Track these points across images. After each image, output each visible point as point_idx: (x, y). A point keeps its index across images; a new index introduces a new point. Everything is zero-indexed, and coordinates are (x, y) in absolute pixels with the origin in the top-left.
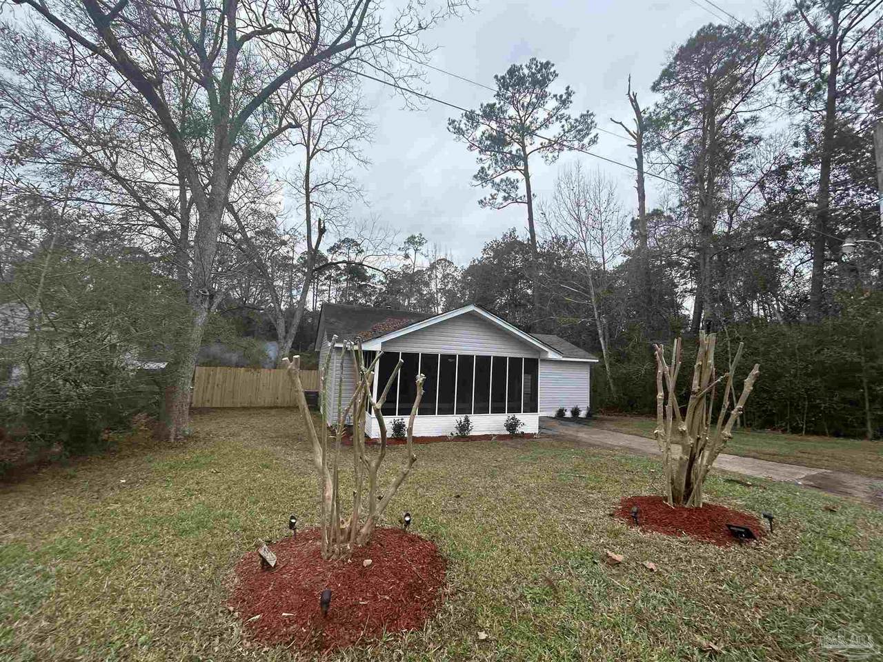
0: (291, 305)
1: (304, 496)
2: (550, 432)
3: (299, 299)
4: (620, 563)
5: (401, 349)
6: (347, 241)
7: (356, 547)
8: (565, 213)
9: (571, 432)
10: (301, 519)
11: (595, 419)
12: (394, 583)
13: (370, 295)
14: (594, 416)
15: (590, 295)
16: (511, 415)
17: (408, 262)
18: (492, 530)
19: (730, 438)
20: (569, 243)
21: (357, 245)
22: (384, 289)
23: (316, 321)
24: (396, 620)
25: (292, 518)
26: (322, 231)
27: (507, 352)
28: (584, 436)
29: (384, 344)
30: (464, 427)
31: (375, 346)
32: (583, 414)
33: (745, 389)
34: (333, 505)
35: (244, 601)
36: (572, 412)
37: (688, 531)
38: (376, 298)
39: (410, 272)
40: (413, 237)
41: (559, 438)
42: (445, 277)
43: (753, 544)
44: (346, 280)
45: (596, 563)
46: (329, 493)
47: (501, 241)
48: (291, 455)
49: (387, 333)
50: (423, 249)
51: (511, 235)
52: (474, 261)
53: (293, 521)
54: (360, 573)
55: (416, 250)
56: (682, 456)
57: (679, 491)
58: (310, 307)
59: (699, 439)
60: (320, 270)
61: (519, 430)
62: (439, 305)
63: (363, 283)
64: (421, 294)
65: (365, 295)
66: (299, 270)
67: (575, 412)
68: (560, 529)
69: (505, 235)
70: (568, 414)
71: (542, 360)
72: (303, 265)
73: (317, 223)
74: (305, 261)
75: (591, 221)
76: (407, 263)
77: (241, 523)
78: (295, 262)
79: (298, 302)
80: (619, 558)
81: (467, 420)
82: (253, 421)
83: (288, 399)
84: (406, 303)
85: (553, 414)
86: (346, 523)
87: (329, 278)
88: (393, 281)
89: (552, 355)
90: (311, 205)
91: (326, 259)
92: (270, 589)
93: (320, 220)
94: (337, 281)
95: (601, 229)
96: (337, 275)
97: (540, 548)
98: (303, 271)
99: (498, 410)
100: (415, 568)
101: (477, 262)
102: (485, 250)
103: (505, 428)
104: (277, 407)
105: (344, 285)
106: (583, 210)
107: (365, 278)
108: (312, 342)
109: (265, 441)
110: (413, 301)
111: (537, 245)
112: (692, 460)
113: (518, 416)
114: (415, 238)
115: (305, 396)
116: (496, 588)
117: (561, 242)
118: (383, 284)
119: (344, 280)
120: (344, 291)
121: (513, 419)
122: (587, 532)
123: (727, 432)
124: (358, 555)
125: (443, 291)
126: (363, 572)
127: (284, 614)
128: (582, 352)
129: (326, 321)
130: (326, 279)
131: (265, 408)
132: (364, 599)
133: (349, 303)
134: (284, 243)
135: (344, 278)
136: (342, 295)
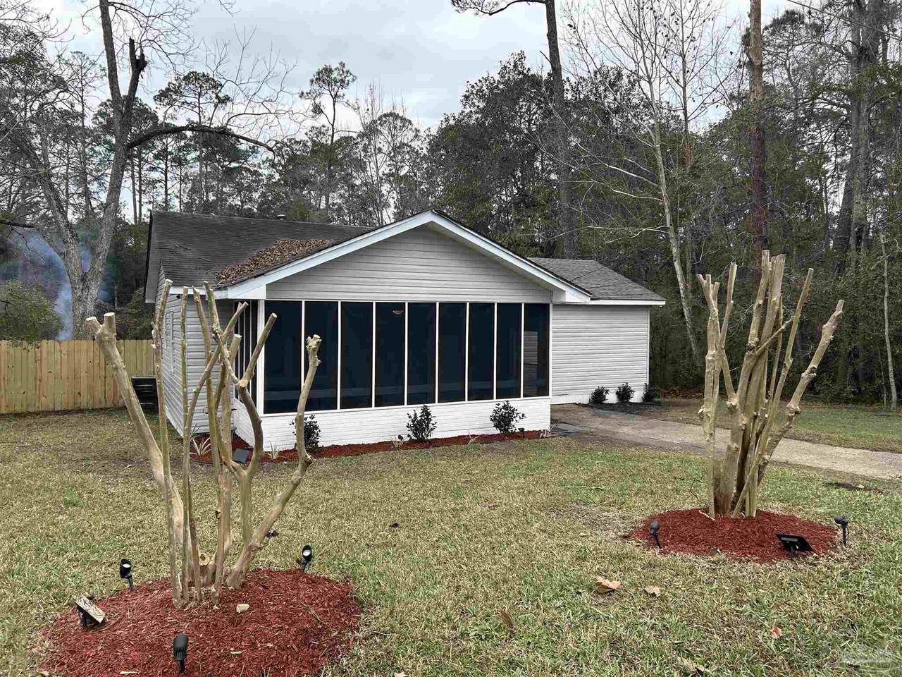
0: (89, 212)
1: (142, 539)
2: (571, 428)
3: (104, 200)
4: (613, 590)
5: (305, 295)
6: (192, 78)
7: (226, 591)
8: (615, 25)
9: (608, 427)
10: (140, 568)
11: (659, 404)
12: (281, 629)
13: (250, 189)
14: (656, 399)
15: (658, 183)
16: (502, 402)
17: (322, 121)
18: (439, 563)
19: (797, 413)
20: (625, 80)
21: (217, 86)
22: (277, 176)
23: (144, 244)
24: (283, 669)
25: (125, 561)
26: (139, 65)
27: (496, 293)
28: (631, 432)
29: (270, 287)
30: (421, 425)
31: (256, 290)
32: (637, 397)
33: (823, 339)
34: (186, 531)
35: (63, 664)
36: (617, 393)
37: (725, 547)
38: (263, 195)
39: (326, 140)
40: (328, 71)
41: (583, 438)
42: (398, 149)
43: (811, 559)
44: (199, 158)
45: (580, 593)
46: (179, 517)
47: (497, 78)
48: (116, 486)
49: (276, 267)
50: (349, 93)
51: (515, 66)
52: (447, 120)
53: (126, 566)
54: (232, 621)
55: (335, 97)
56: (730, 443)
57: (727, 497)
58: (128, 214)
59: (756, 417)
60: (143, 141)
61: (517, 425)
62: (387, 205)
63: (234, 165)
64: (353, 186)
65: (239, 188)
66: (97, 140)
67: (624, 393)
68: (541, 557)
69: (505, 67)
70: (611, 398)
71: (556, 306)
72: (107, 128)
73: (127, 48)
74: (110, 122)
75: (661, 40)
76: (317, 125)
77: (41, 580)
78: (88, 123)
79: (104, 207)
80: (614, 585)
81: (426, 413)
82: (38, 436)
83: (99, 394)
84: (323, 205)
85: (585, 398)
86: (208, 559)
87: (163, 155)
88: (293, 159)
89: (571, 296)
90: (111, 10)
91: (154, 117)
92: (99, 648)
93: (132, 42)
94: (180, 162)
95: (683, 55)
96: (180, 149)
97: (505, 581)
98: (106, 142)
99: (480, 394)
100: (313, 612)
101: (452, 122)
102: (467, 97)
103: (492, 424)
104: (80, 411)
105: (195, 169)
106: (649, 16)
107: (237, 155)
108: (138, 286)
109: (64, 466)
110: (335, 198)
111: (567, 86)
112: (745, 450)
113: (514, 403)
114: (331, 71)
115: (134, 386)
116: (431, 628)
117: (611, 80)
118: (273, 166)
119: (195, 160)
120: (196, 181)
121: (505, 407)
122: (581, 559)
123: (794, 404)
124: (227, 599)
125: (393, 177)
126: (236, 620)
127: (123, 673)
128: (639, 289)
129: (162, 247)
130: (156, 157)
131: (57, 413)
132: (236, 649)
133: (208, 207)
134: (60, 83)
135: (194, 155)
136: (193, 190)
